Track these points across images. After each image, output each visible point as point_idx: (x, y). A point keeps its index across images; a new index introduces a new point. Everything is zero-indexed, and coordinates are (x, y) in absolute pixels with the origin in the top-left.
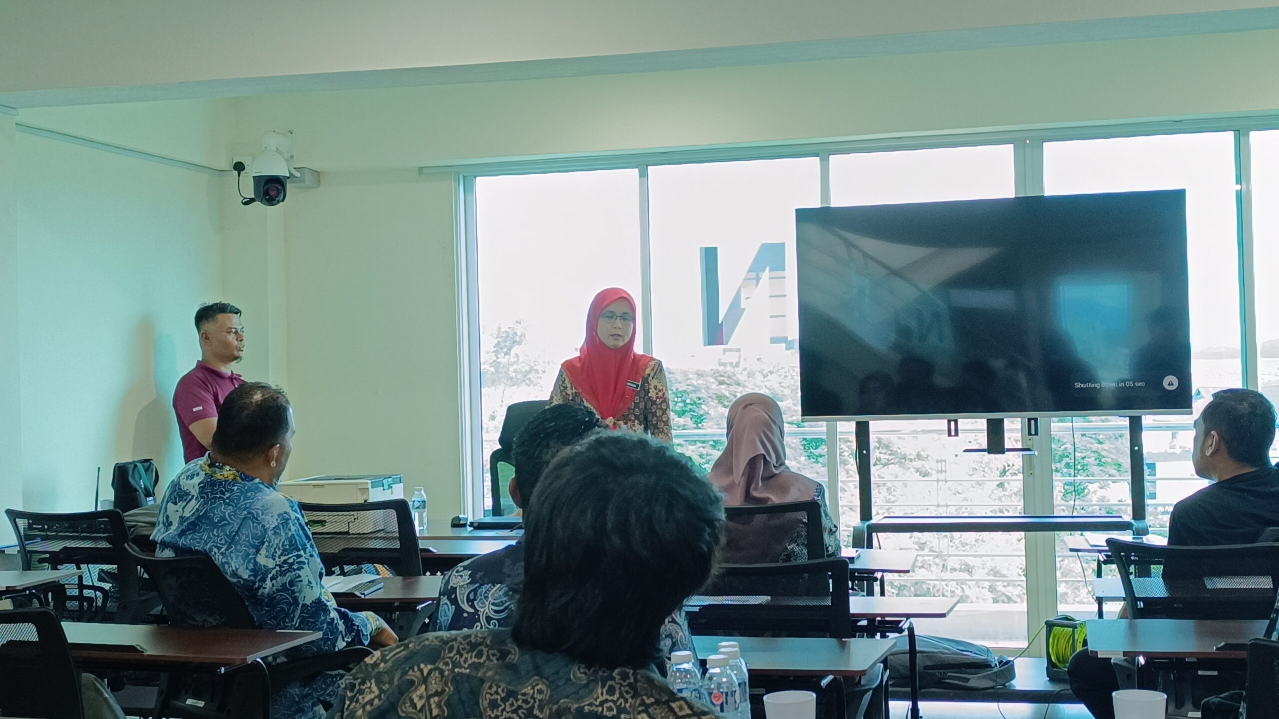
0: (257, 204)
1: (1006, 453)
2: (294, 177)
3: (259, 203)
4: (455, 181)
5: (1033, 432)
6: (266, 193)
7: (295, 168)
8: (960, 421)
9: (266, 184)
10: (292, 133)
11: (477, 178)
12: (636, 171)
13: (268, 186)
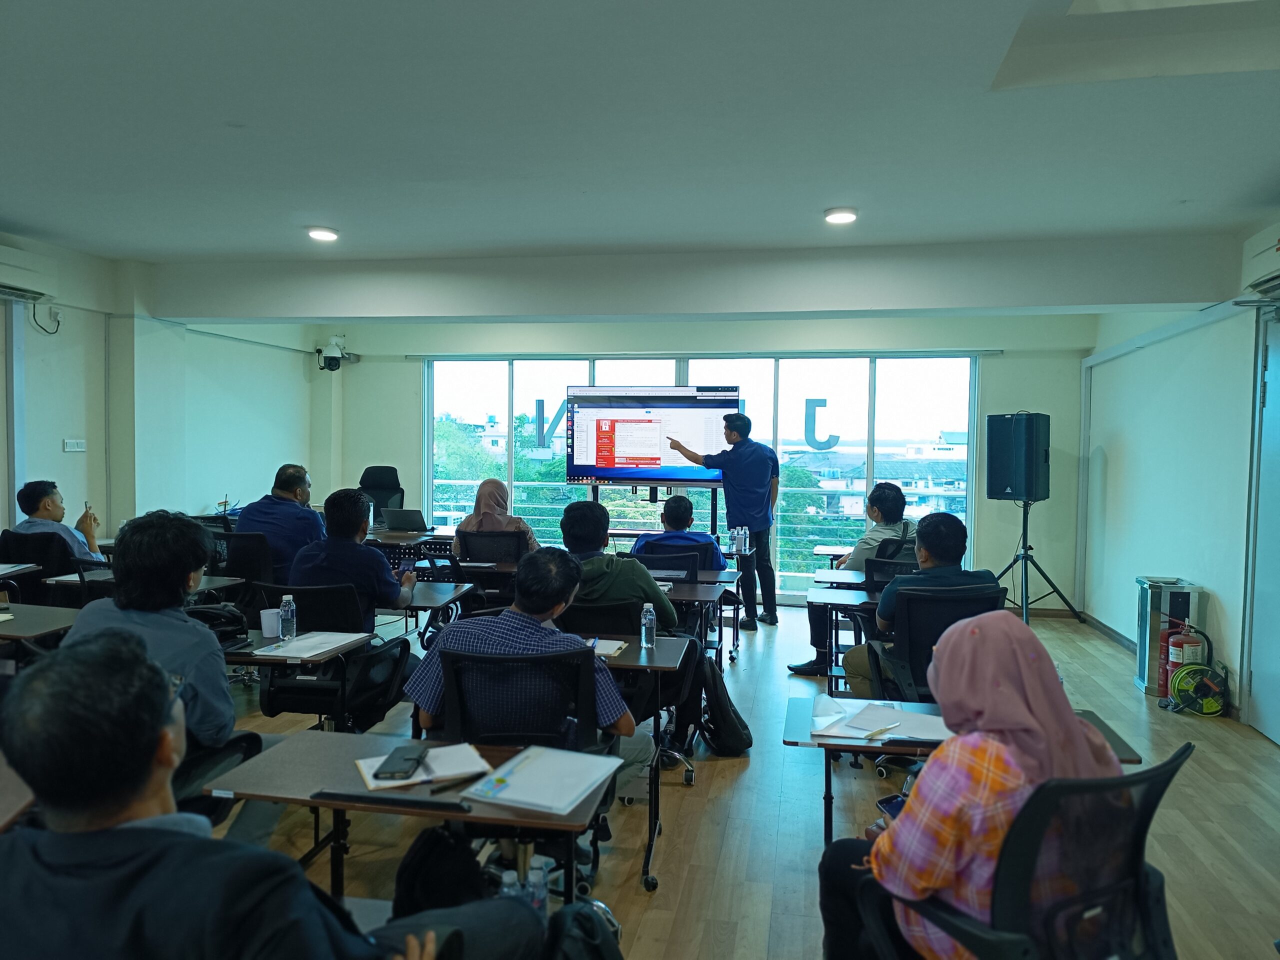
0: (326, 370)
1: (659, 502)
2: (346, 357)
3: (327, 369)
4: (423, 362)
5: (669, 493)
6: (330, 365)
7: (346, 353)
8: (638, 488)
9: (329, 361)
10: (344, 336)
11: (434, 362)
12: (507, 362)
13: (331, 361)
